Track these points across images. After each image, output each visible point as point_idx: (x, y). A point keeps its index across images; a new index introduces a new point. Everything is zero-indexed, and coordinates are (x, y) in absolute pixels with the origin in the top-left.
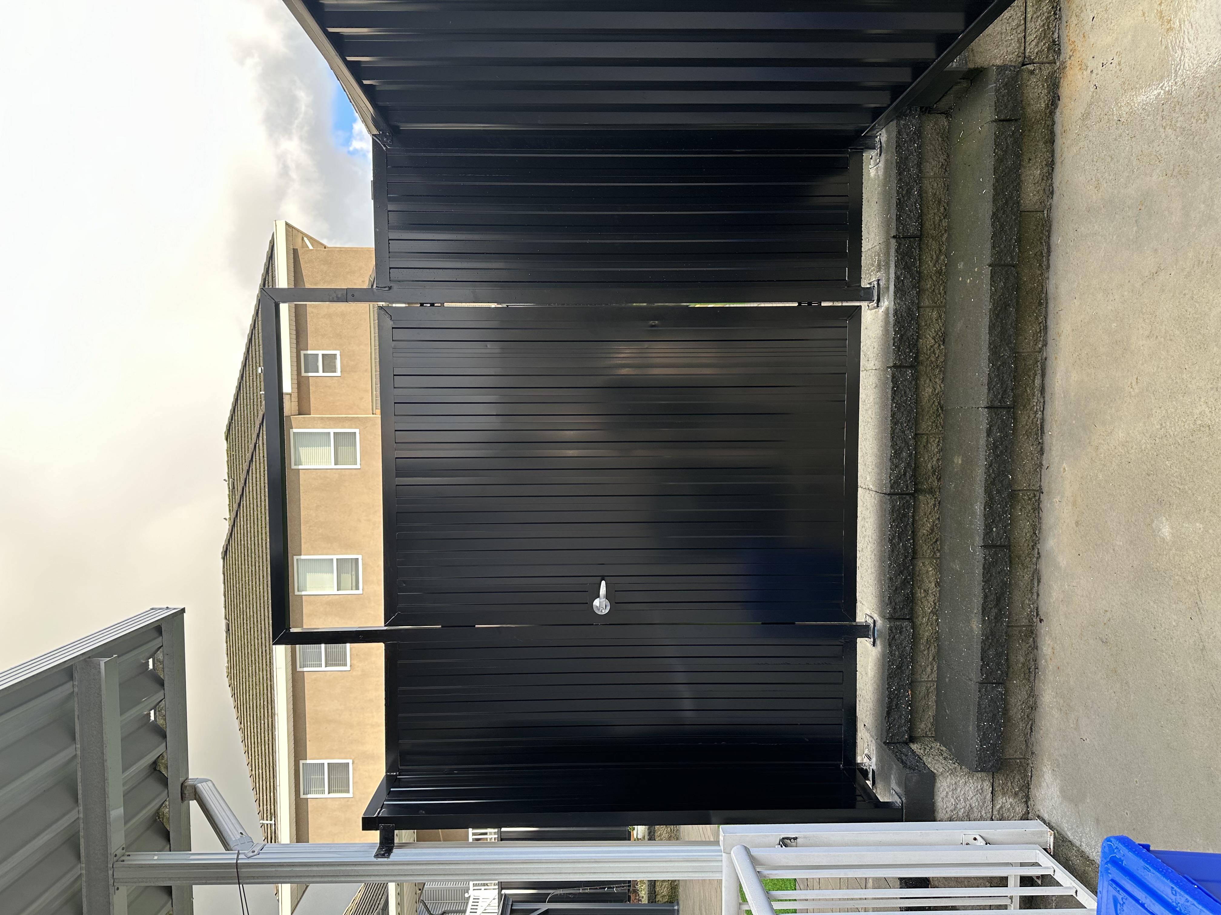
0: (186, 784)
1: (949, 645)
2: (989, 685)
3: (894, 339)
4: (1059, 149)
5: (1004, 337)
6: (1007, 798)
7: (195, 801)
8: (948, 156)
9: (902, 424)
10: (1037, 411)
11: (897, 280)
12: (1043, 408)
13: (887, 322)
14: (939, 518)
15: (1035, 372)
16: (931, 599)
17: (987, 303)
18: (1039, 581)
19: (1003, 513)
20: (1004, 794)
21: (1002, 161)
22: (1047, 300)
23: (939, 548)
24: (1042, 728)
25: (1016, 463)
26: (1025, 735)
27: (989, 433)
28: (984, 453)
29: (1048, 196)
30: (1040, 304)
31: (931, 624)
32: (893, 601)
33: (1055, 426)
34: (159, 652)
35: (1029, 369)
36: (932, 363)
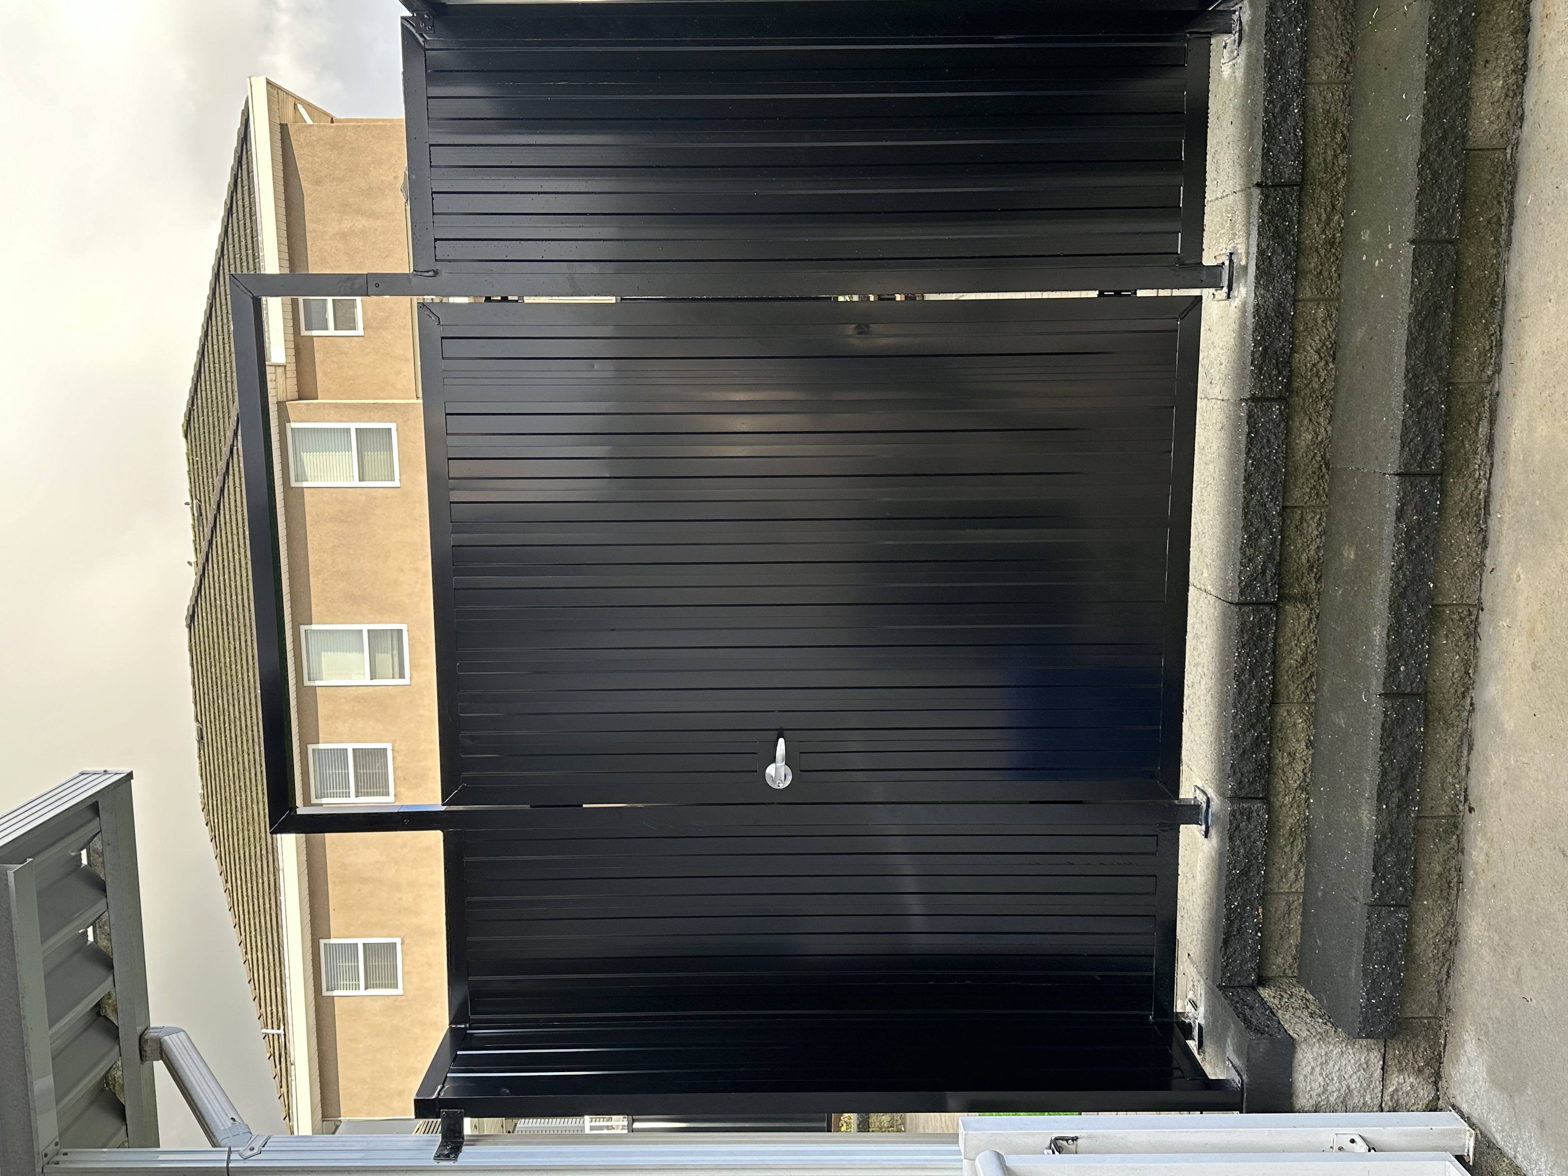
0: (146, 1037)
1: (1324, 840)
2: (1384, 908)
3: (1253, 353)
4: (1536, 45)
5: (1431, 360)
6: (1406, 1076)
7: (161, 1061)
8: (1352, 47)
9: (1261, 491)
10: (1479, 479)
11: (1260, 258)
12: (1490, 474)
13: (1243, 326)
14: (1315, 641)
15: (1479, 414)
16: (1299, 767)
17: (1406, 304)
18: (1470, 748)
19: (1417, 642)
20: (1401, 1071)
21: (1440, 66)
22: (1504, 298)
23: (1315, 687)
24: (1464, 973)
25: (1441, 562)
26: (1438, 983)
27: (1400, 515)
28: (1391, 547)
29: (1514, 125)
30: (1493, 304)
31: (1298, 806)
32: (1237, 770)
33: (1507, 505)
34: (96, 839)
35: (1470, 410)
36: (1314, 392)
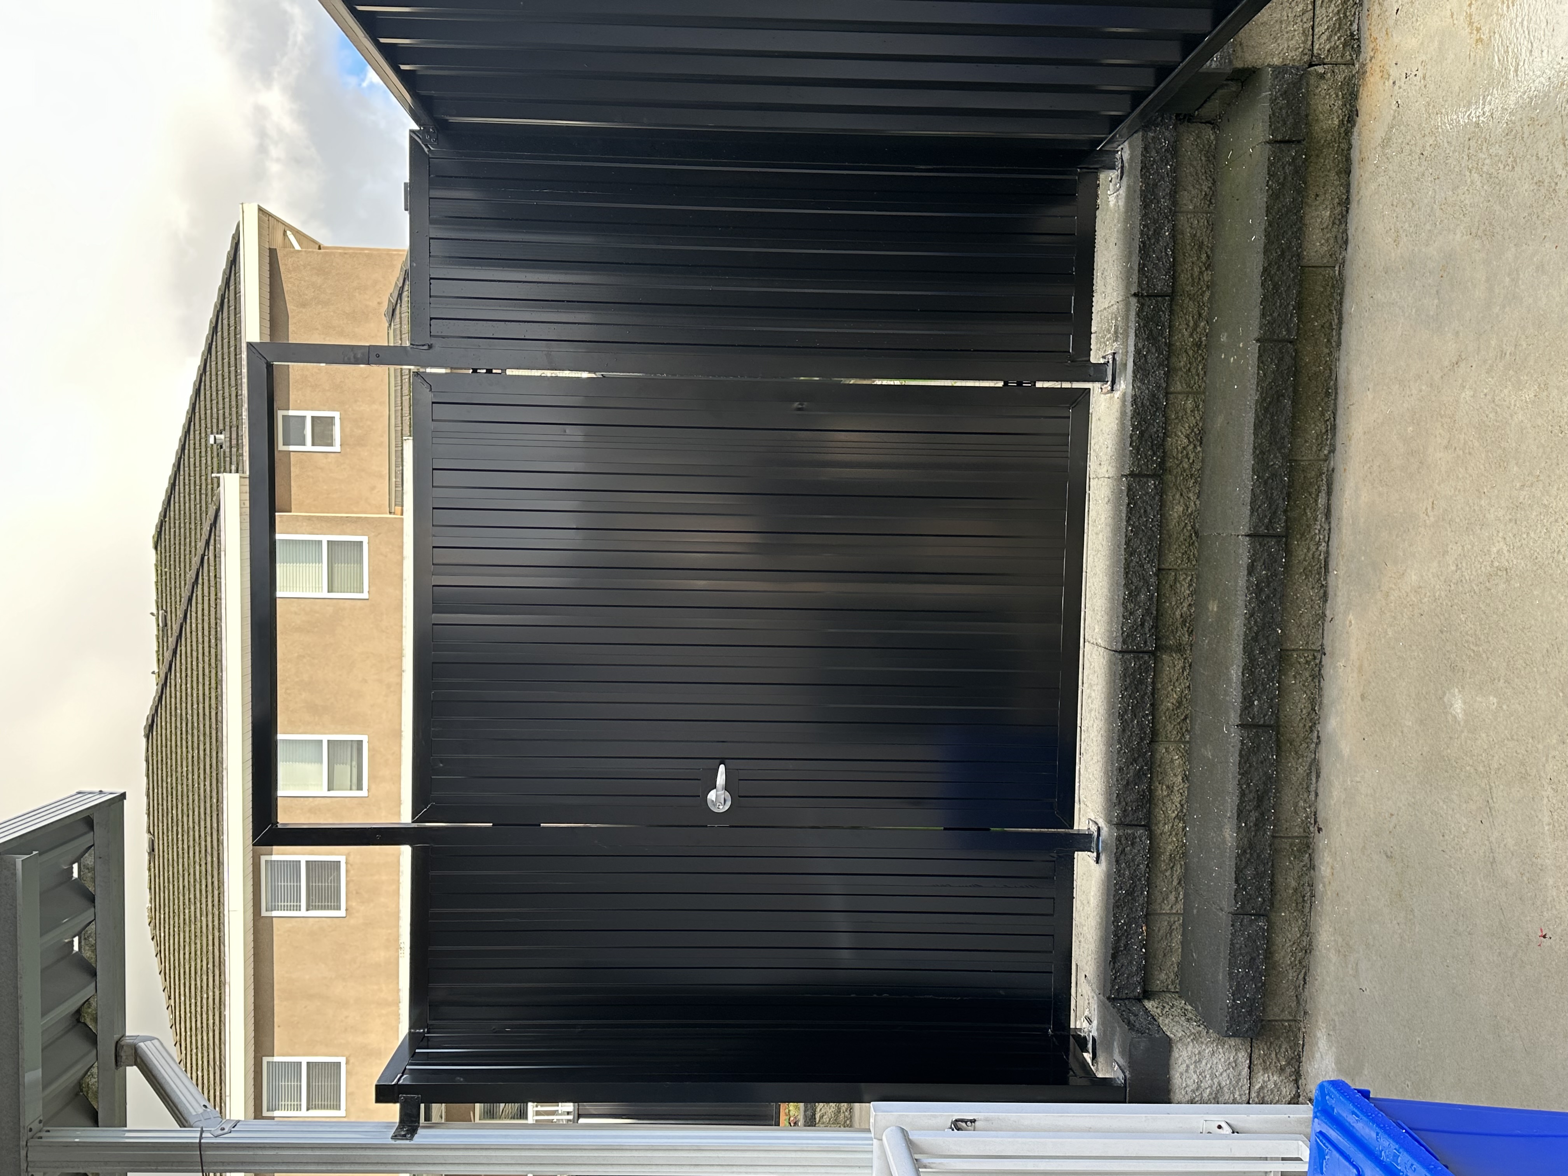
0: (122, 1043)
1: (1198, 862)
2: (1245, 917)
3: (1131, 436)
4: (1356, 183)
5: (1275, 439)
6: (1270, 1074)
7: (135, 1067)
8: (1214, 182)
9: (1140, 554)
10: (1319, 542)
11: (1137, 356)
12: (1329, 538)
13: (1123, 413)
14: (1189, 687)
15: (1319, 487)
16: (1177, 798)
17: (1253, 392)
18: (1318, 776)
19: (1268, 680)
20: (1265, 1070)
21: (1278, 197)
22: (1336, 389)
23: (1189, 728)
24: (1317, 977)
25: (1289, 613)
26: (1296, 988)
27: (1251, 569)
28: (1244, 597)
29: (1341, 247)
30: (1328, 394)
31: (1177, 834)
32: (1122, 799)
33: (1341, 563)
34: (87, 855)
35: (1311, 483)
36: (1185, 471)
